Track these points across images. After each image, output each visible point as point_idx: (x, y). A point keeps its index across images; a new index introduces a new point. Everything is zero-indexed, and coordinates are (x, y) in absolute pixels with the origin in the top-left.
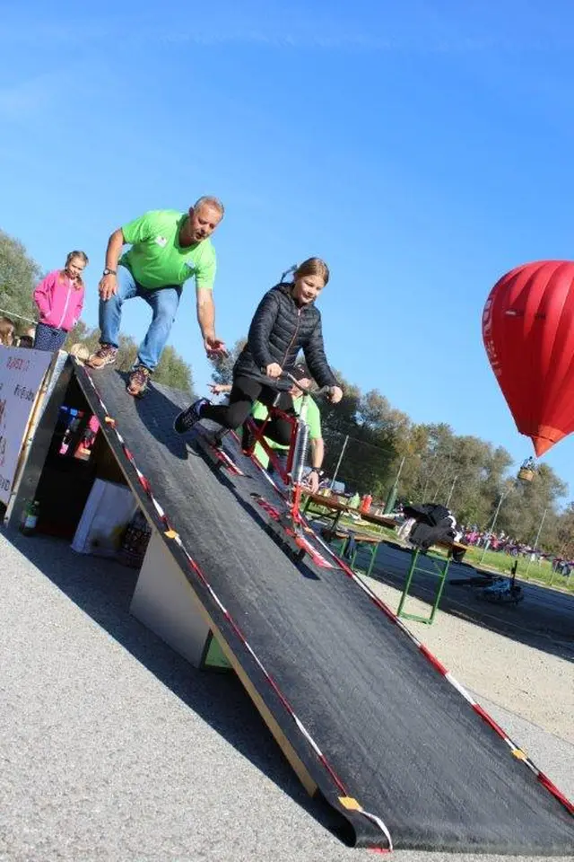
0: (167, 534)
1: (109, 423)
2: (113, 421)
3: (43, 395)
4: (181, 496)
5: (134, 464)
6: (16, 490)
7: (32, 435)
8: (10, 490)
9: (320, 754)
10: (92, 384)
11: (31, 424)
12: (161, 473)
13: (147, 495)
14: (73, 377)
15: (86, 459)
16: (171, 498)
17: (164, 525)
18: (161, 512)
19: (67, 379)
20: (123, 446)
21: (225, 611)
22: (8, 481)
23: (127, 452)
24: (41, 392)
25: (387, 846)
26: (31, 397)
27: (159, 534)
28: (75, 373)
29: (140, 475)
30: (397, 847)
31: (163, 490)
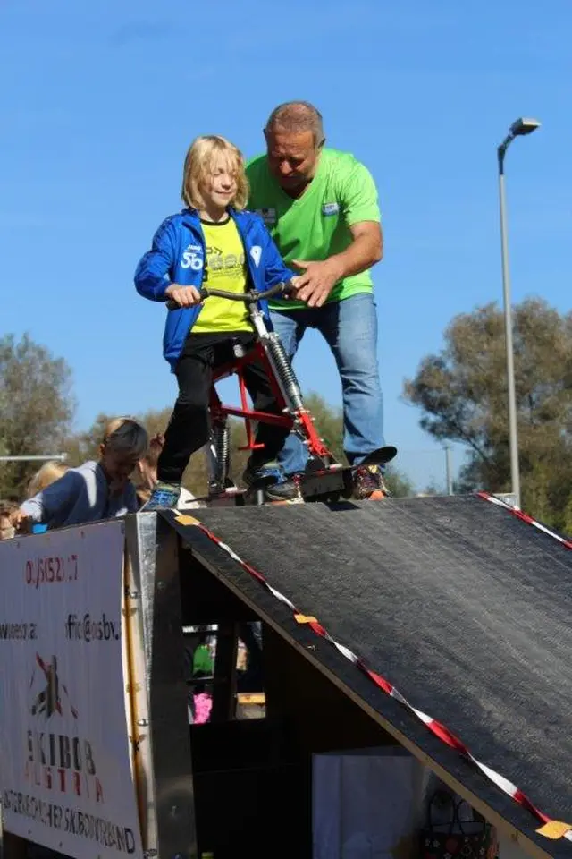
0: (544, 831)
1: (308, 625)
2: (312, 619)
3: (134, 618)
4: (534, 734)
5: (404, 701)
6: (153, 842)
7: (143, 712)
8: (139, 848)
10: (234, 556)
11: (132, 689)
12: (466, 697)
13: (459, 757)
14: (185, 557)
15: (259, 714)
16: (512, 746)
17: (527, 813)
18: (508, 787)
19: (173, 564)
20: (359, 667)
22: (128, 830)
23: (375, 676)
24: (128, 613)
26: (109, 631)
27: (523, 839)
28: (186, 546)
29: (426, 719)
31: (485, 734)
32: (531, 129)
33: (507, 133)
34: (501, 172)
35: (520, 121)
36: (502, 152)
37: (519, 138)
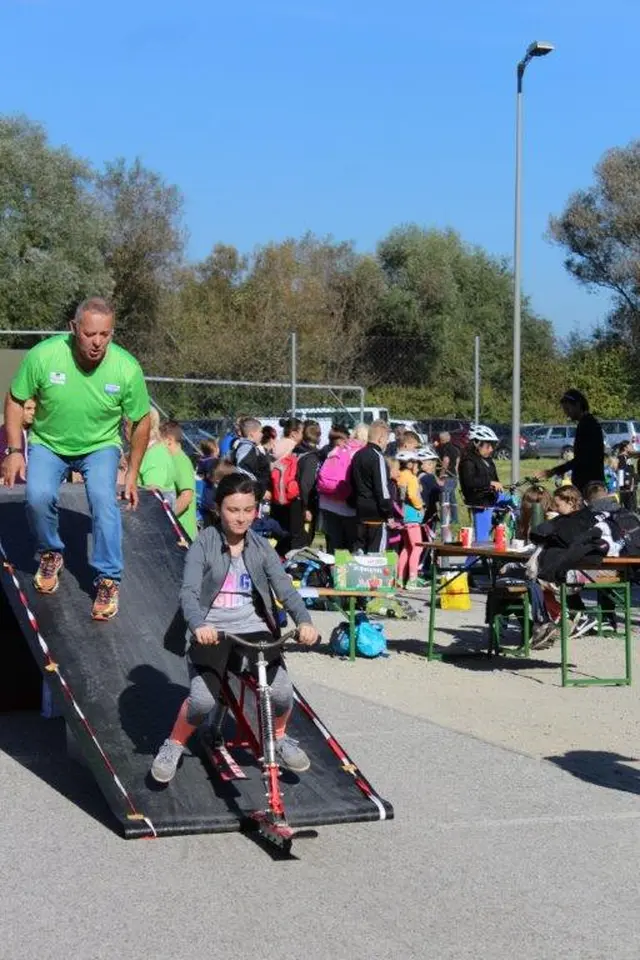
0: (48, 667)
9: (125, 794)
12: (59, 608)
17: (47, 659)
18: (45, 649)
20: (17, 591)
21: (82, 716)
25: (151, 835)
29: (31, 617)
30: (161, 835)
32: (545, 51)
33: (524, 54)
34: (520, 90)
35: (536, 43)
36: (521, 70)
37: (535, 59)
